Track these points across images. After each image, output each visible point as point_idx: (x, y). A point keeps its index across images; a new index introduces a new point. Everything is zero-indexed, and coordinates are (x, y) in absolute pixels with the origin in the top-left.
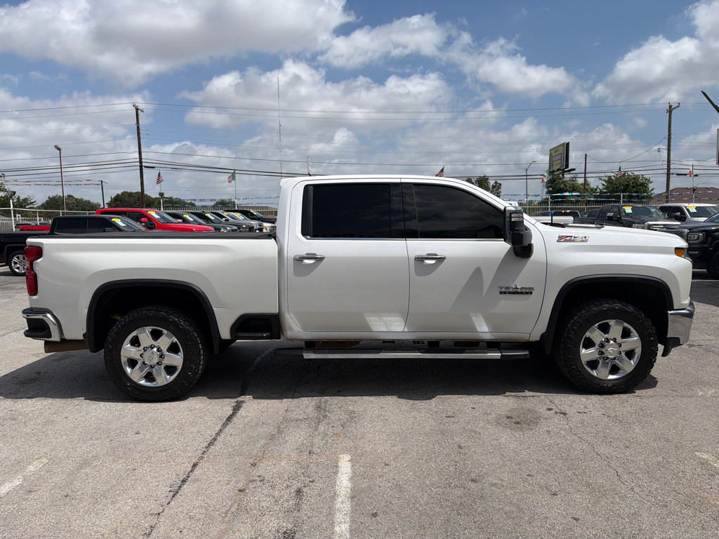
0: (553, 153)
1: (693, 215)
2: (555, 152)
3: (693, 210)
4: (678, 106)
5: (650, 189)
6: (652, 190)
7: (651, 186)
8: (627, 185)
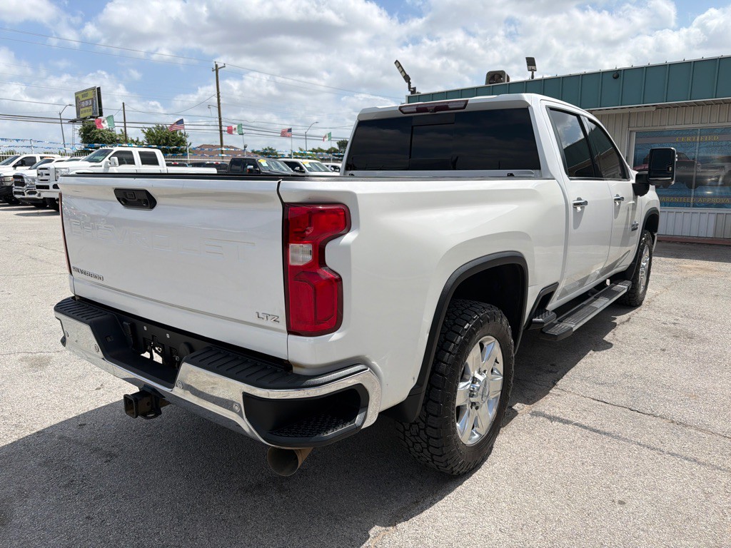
0: (80, 98)
1: (310, 170)
2: (83, 96)
3: (308, 166)
4: (224, 67)
5: (189, 144)
6: (190, 144)
7: (188, 140)
8: (167, 139)
